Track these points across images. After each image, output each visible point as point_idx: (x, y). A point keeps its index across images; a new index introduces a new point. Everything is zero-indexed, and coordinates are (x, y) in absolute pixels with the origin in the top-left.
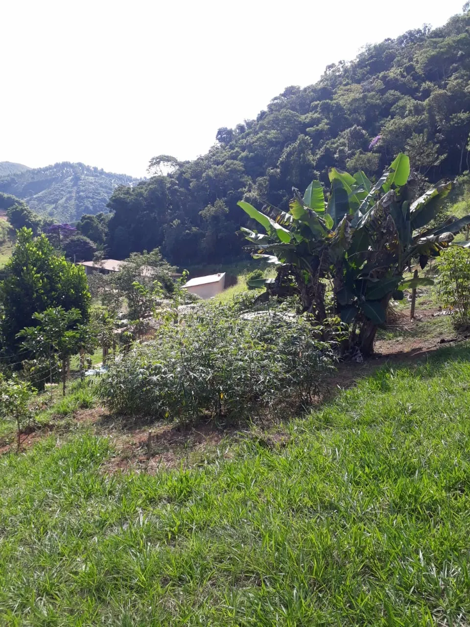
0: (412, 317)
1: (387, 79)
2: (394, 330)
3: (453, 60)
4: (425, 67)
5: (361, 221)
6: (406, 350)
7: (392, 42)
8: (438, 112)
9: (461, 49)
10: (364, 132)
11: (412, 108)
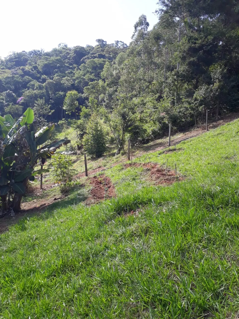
0: (41, 188)
1: (25, 70)
2: (32, 196)
3: (55, 67)
4: (42, 68)
5: (9, 141)
6: (38, 206)
7: (26, 53)
8: (50, 90)
9: (58, 64)
10: (14, 94)
11: (38, 86)
